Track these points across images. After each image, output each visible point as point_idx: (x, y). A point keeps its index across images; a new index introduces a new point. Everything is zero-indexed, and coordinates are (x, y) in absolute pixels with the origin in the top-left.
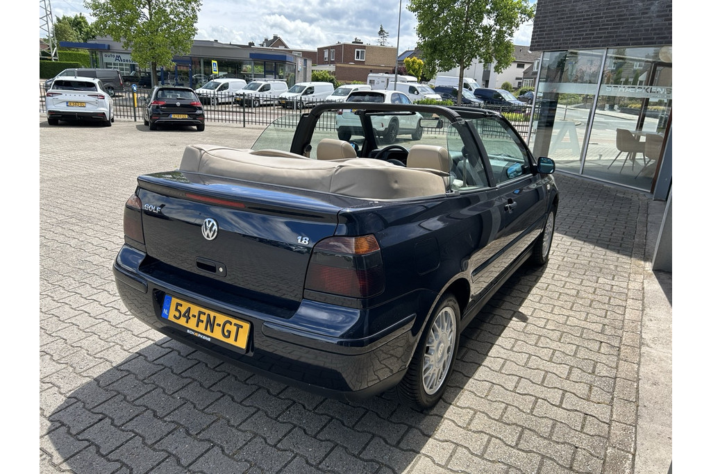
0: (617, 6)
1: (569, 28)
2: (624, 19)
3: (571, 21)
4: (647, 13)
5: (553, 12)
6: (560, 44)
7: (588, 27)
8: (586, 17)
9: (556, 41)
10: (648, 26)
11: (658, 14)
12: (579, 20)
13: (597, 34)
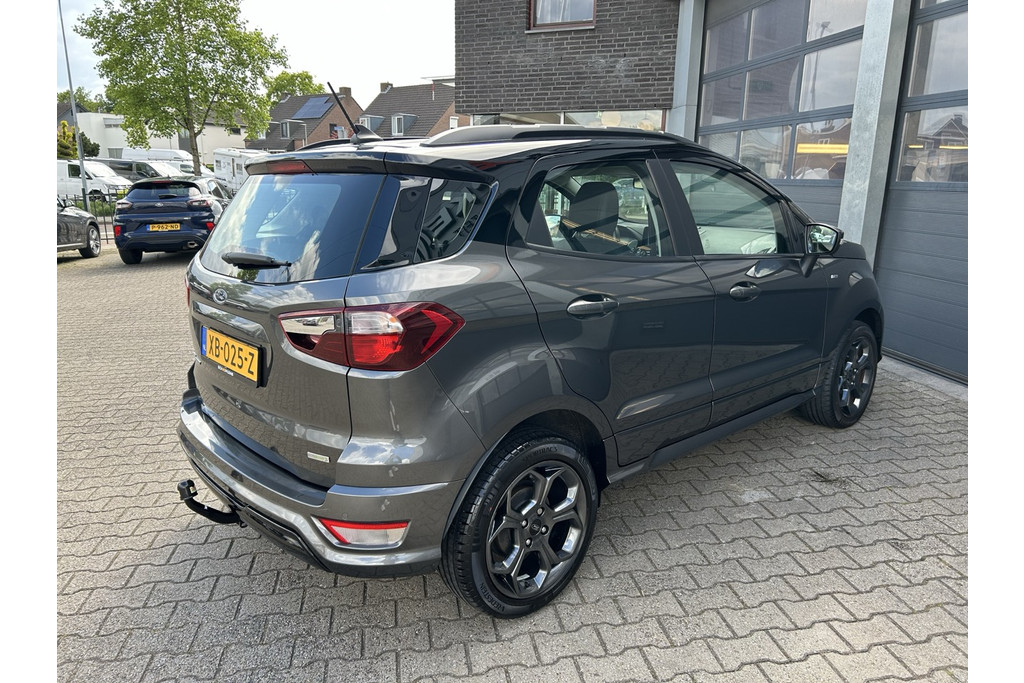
0: (573, 62)
1: (511, 86)
2: (585, 78)
3: (510, 77)
4: (612, 72)
5: (483, 64)
6: (502, 105)
7: (538, 85)
8: (531, 73)
9: (496, 101)
10: (616, 86)
11: (625, 73)
12: (523, 76)
13: (552, 94)
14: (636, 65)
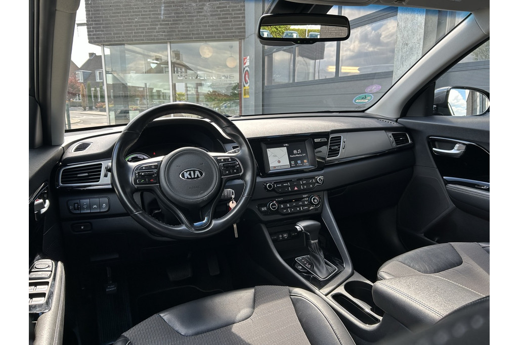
1: (129, 23)
2: (182, 16)
6: (123, 37)
10: (205, 22)
11: (211, 13)
12: (137, 15)
13: (159, 28)
14: (218, 8)
